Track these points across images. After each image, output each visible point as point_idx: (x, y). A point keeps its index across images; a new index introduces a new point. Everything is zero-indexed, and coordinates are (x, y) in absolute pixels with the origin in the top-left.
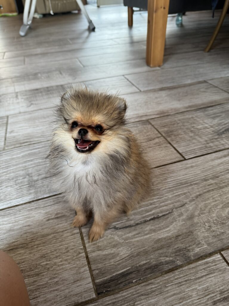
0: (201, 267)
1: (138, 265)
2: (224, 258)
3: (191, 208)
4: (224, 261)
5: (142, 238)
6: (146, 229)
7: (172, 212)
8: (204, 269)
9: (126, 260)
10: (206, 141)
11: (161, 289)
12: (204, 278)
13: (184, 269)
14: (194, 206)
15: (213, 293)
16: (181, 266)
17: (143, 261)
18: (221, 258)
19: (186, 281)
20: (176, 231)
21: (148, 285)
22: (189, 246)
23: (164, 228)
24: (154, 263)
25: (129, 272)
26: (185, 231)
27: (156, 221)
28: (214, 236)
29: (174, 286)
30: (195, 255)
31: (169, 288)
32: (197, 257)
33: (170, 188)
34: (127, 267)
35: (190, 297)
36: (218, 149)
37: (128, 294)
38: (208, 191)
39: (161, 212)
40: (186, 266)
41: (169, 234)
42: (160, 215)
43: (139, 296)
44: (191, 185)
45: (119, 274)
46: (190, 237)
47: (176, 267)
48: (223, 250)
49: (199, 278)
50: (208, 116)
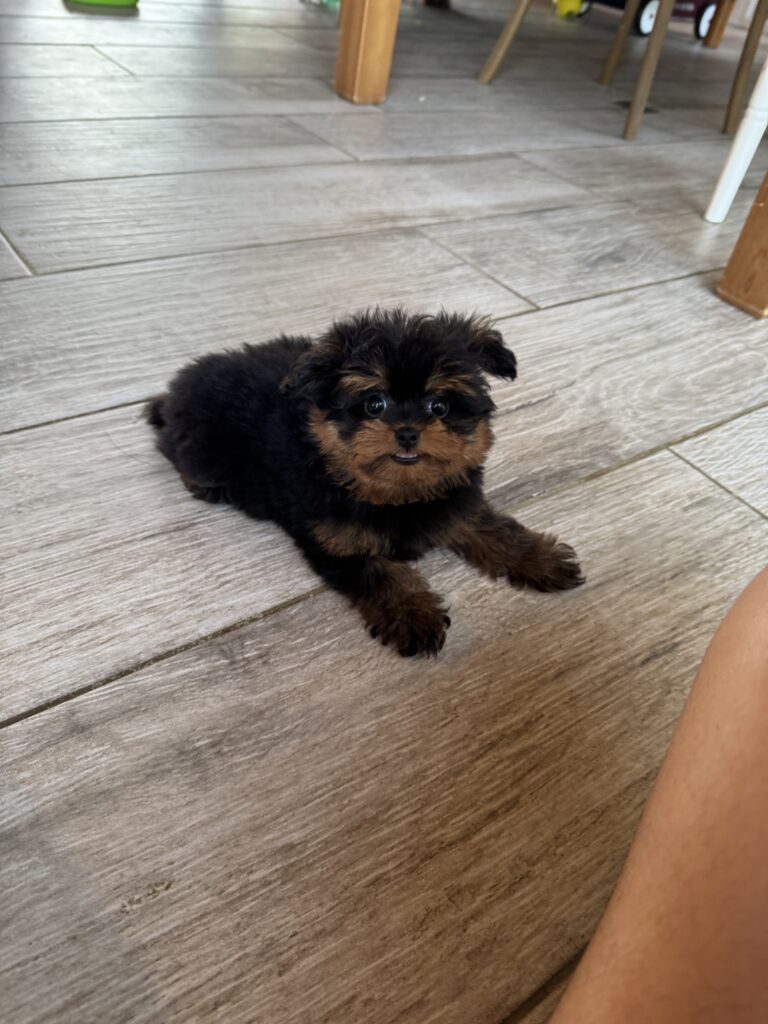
0: (645, 469)
1: (530, 473)
2: (677, 455)
3: (588, 388)
4: (676, 458)
5: (516, 435)
6: (517, 422)
7: (553, 396)
8: (650, 470)
9: (504, 469)
10: (568, 276)
11: (588, 500)
12: (655, 482)
13: (615, 472)
14: (592, 384)
15: (678, 498)
16: (608, 470)
17: (536, 467)
18: (672, 455)
19: (627, 487)
20: (576, 422)
21: (564, 497)
22: (611, 442)
23: (551, 419)
24: (558, 468)
25: (518, 483)
26: (592, 421)
27: (530, 410)
28: (650, 427)
29: (609, 496)
30: (627, 453)
31: (602, 498)
32: (631, 456)
33: (532, 358)
34: (511, 478)
35: (643, 506)
36: (598, 292)
37: (533, 512)
38: (610, 362)
39: (534, 396)
40: (616, 469)
41: (567, 427)
42: (534, 400)
43: (555, 513)
44: (571, 352)
45: (502, 488)
46: (606, 429)
47: (600, 471)
48: (671, 444)
49: (647, 482)
50: (552, 228)
